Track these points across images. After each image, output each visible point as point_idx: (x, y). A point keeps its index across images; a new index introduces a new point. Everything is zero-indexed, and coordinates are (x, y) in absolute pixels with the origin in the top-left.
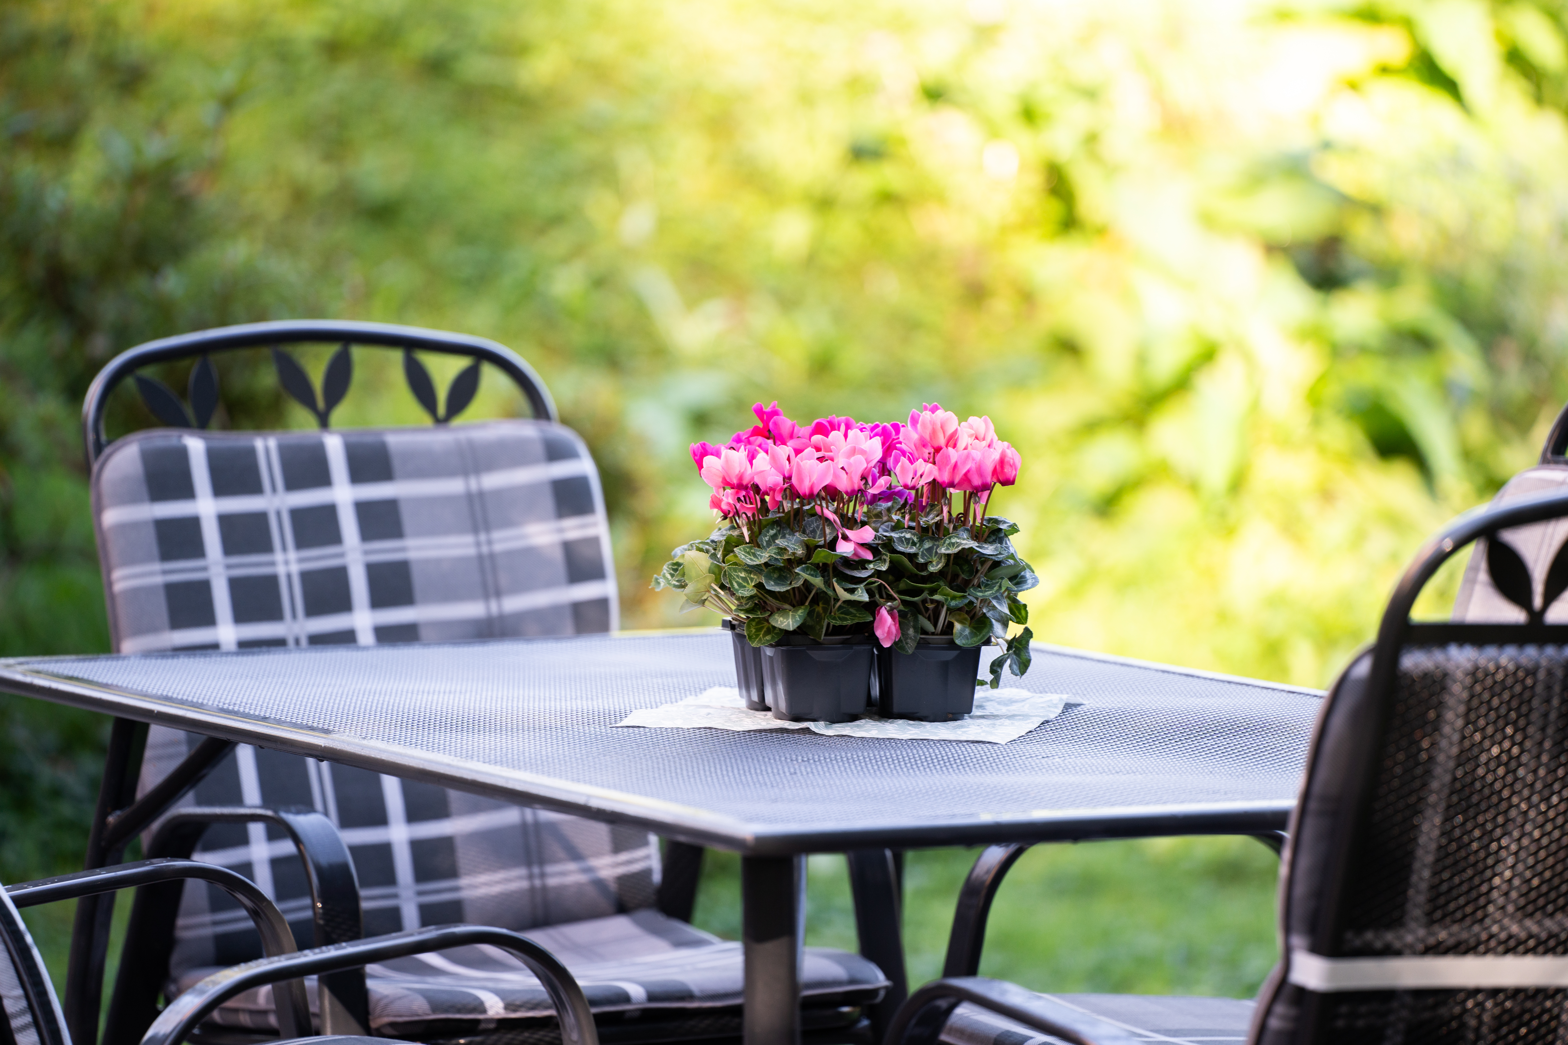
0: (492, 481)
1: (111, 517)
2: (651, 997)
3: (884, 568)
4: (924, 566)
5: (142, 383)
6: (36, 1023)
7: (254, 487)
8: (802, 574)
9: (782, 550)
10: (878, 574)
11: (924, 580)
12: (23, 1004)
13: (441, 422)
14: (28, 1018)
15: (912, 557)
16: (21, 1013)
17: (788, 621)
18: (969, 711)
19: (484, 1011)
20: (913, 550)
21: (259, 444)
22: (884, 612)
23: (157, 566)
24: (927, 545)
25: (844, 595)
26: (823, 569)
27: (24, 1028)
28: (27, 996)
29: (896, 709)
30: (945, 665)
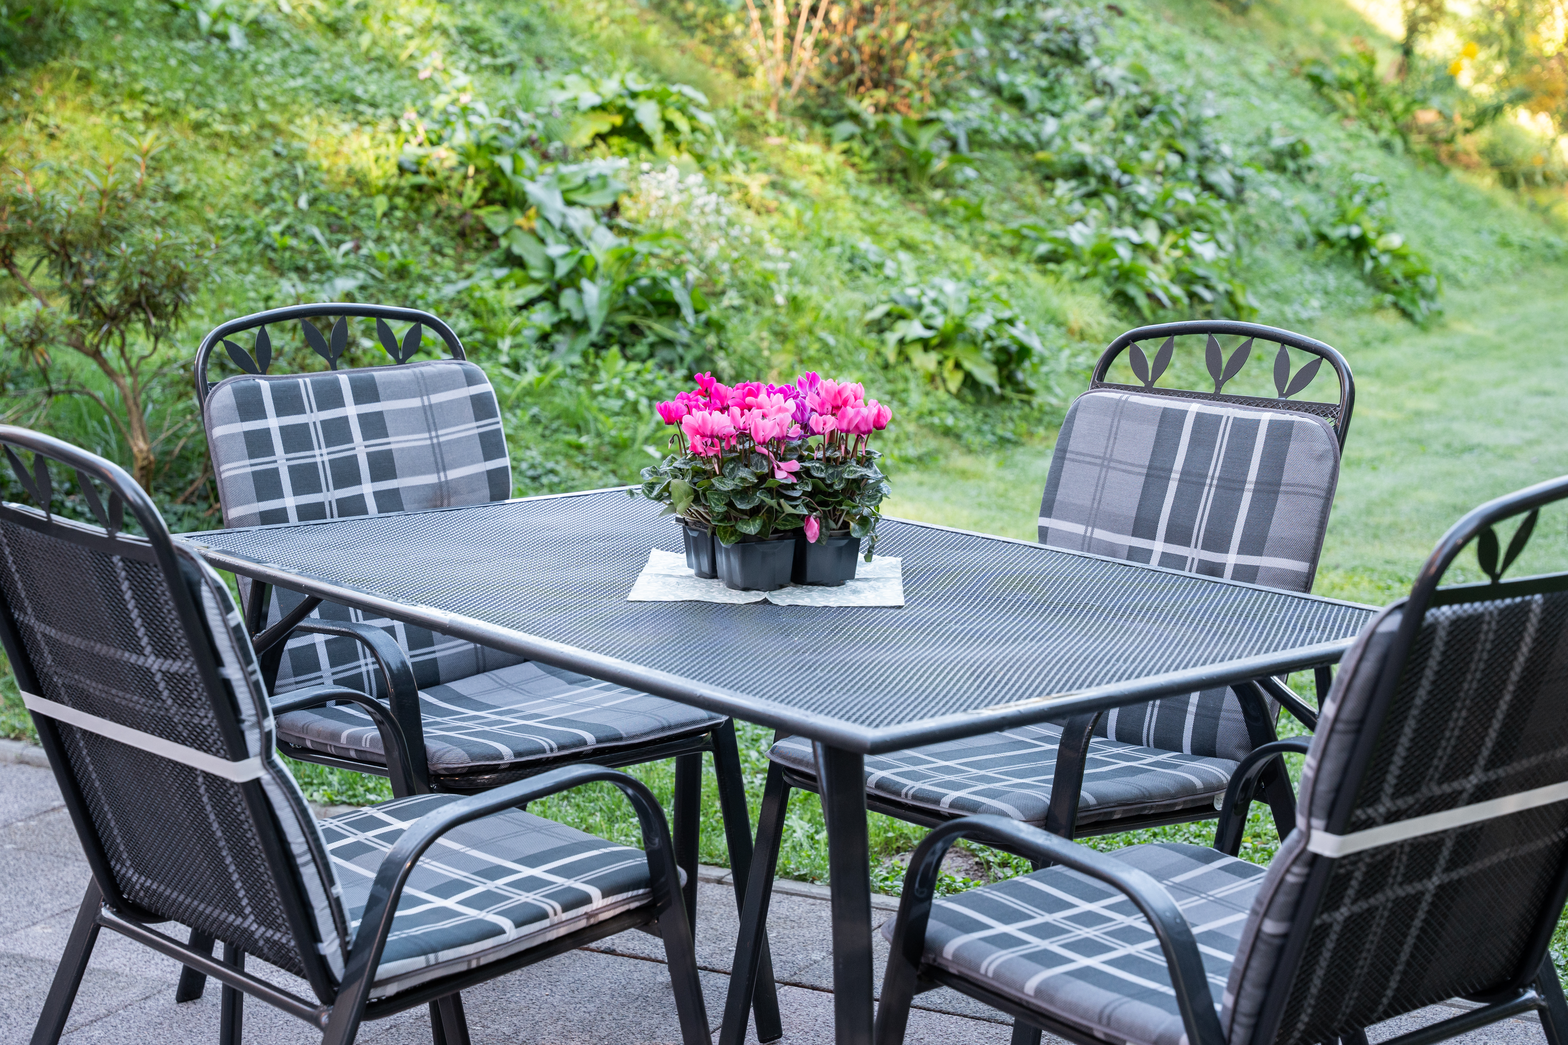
0: (436, 398)
1: (218, 432)
2: (599, 741)
3: (809, 489)
4: (831, 486)
5: (229, 345)
6: (314, 859)
7: (300, 410)
8: (760, 496)
9: (743, 480)
10: (805, 493)
11: (830, 495)
12: (305, 847)
13: (401, 362)
14: (308, 857)
15: (823, 480)
16: (304, 853)
17: (752, 528)
18: (852, 577)
19: (502, 758)
20: (823, 475)
21: (300, 381)
22: (812, 519)
23: (248, 462)
24: (830, 471)
25: (789, 509)
26: (769, 491)
27: (305, 864)
28: (307, 842)
29: (809, 580)
30: (840, 549)
